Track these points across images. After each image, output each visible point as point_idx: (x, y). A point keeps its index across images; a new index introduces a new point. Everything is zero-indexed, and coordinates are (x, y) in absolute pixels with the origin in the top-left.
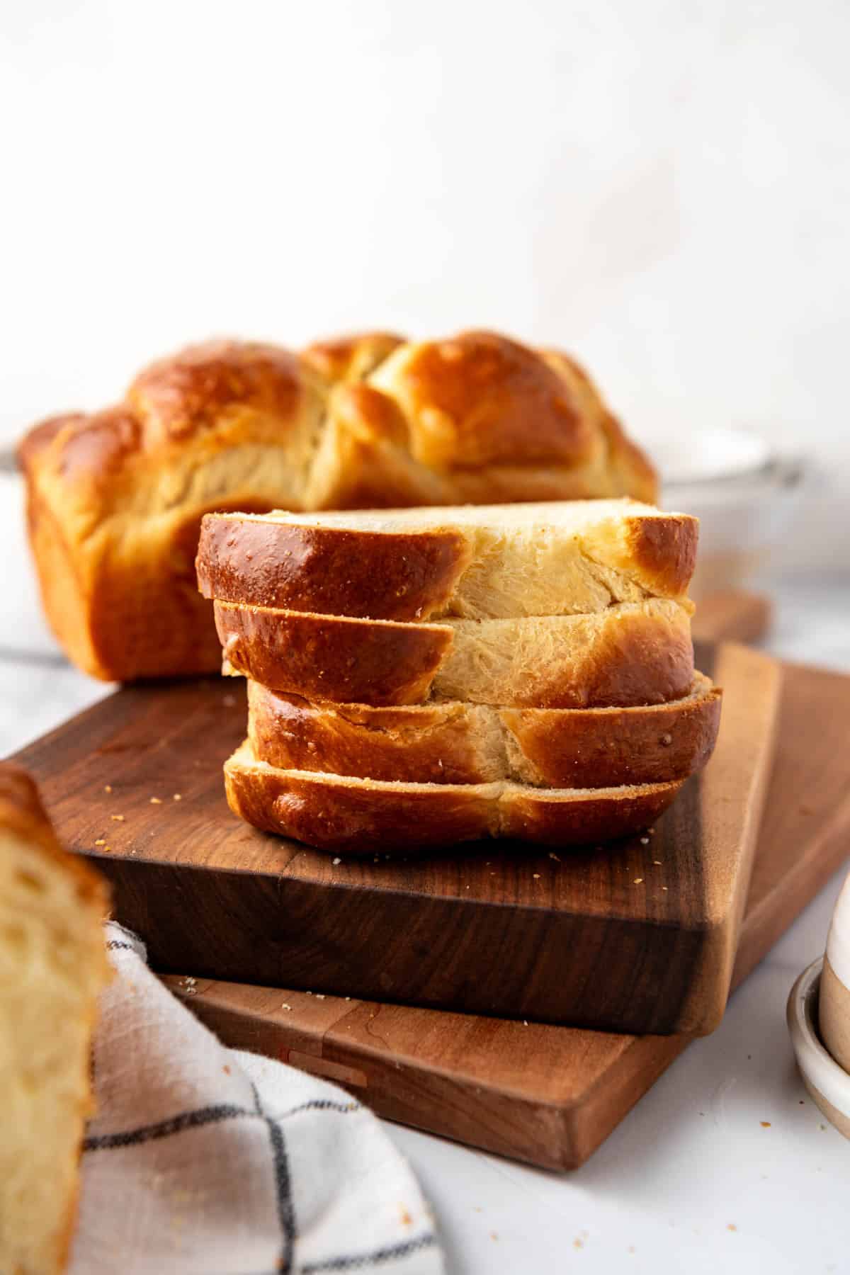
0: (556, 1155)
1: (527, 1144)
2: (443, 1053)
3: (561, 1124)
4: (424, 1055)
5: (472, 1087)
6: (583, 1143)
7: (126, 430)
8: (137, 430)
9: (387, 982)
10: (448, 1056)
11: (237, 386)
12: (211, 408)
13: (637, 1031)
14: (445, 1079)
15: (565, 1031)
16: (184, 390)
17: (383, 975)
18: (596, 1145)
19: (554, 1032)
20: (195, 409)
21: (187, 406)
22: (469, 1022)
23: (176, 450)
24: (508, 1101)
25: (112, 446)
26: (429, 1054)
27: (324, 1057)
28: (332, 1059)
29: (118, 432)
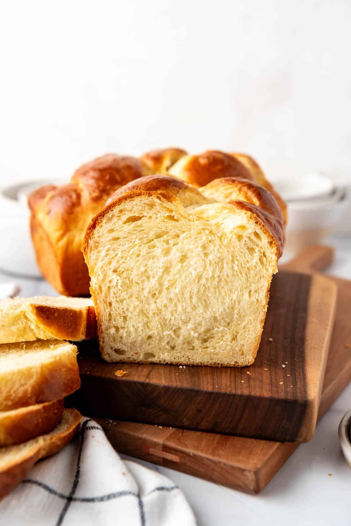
0: (252, 488)
1: (240, 484)
2: (208, 450)
3: (253, 477)
4: (201, 451)
5: (220, 463)
6: (262, 484)
7: (74, 196)
8: (79, 196)
9: (186, 422)
10: (210, 451)
11: (118, 178)
12: (108, 187)
13: (282, 441)
14: (209, 460)
15: (254, 440)
16: (97, 180)
17: (185, 419)
18: (267, 483)
19: (250, 441)
20: (101, 188)
21: (98, 187)
22: (218, 437)
23: (95, 205)
24: (233, 468)
25: (69, 204)
26: (203, 450)
27: (163, 451)
28: (166, 451)
29: (71, 197)
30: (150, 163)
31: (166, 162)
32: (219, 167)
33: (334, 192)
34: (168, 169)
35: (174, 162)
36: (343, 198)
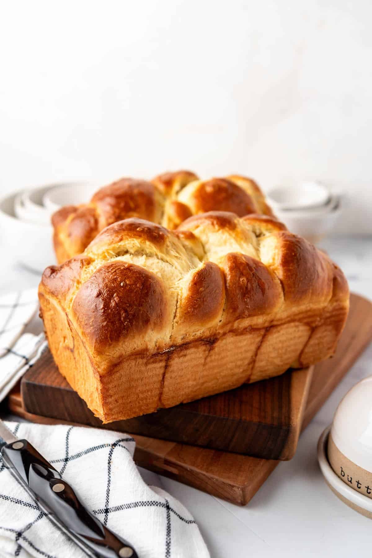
0: (239, 501)
1: (230, 497)
2: (203, 465)
3: (241, 492)
4: (197, 467)
5: (213, 478)
6: (248, 497)
7: (92, 221)
8: (96, 222)
9: (185, 439)
10: (205, 467)
11: (132, 205)
12: (123, 214)
13: (267, 458)
14: (204, 475)
15: (243, 457)
16: (113, 206)
17: (184, 436)
18: (251, 498)
19: (240, 457)
20: (117, 214)
21: (114, 213)
24: (224, 483)
25: (87, 228)
26: (199, 466)
27: (165, 464)
28: (167, 465)
29: (89, 222)
30: (161, 187)
31: (176, 186)
32: (223, 195)
33: (328, 202)
34: (177, 193)
35: (183, 186)
36: (336, 207)
